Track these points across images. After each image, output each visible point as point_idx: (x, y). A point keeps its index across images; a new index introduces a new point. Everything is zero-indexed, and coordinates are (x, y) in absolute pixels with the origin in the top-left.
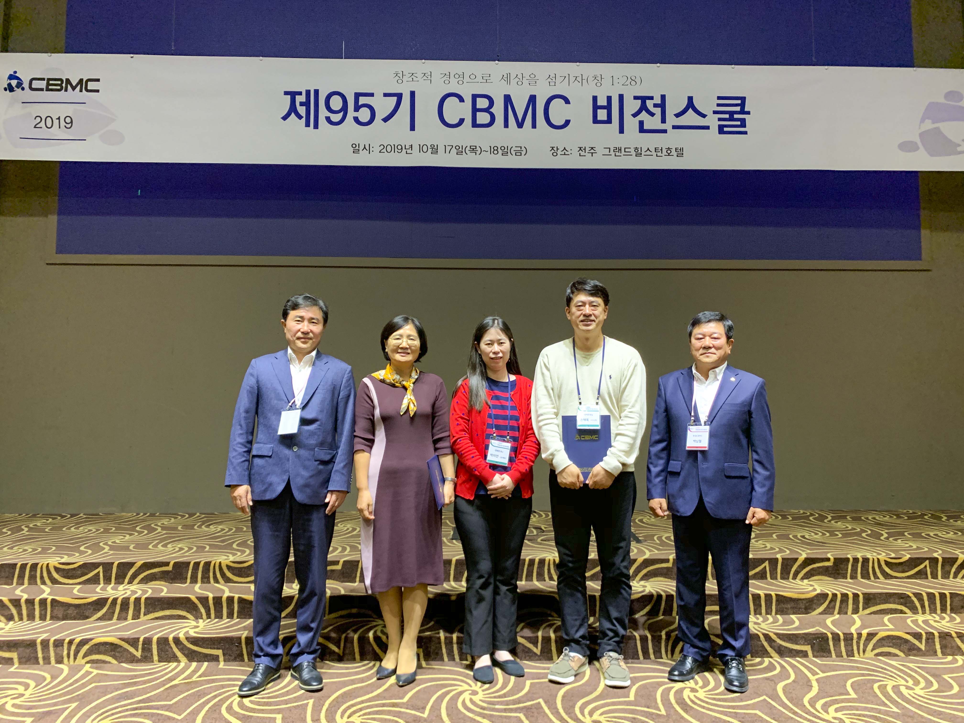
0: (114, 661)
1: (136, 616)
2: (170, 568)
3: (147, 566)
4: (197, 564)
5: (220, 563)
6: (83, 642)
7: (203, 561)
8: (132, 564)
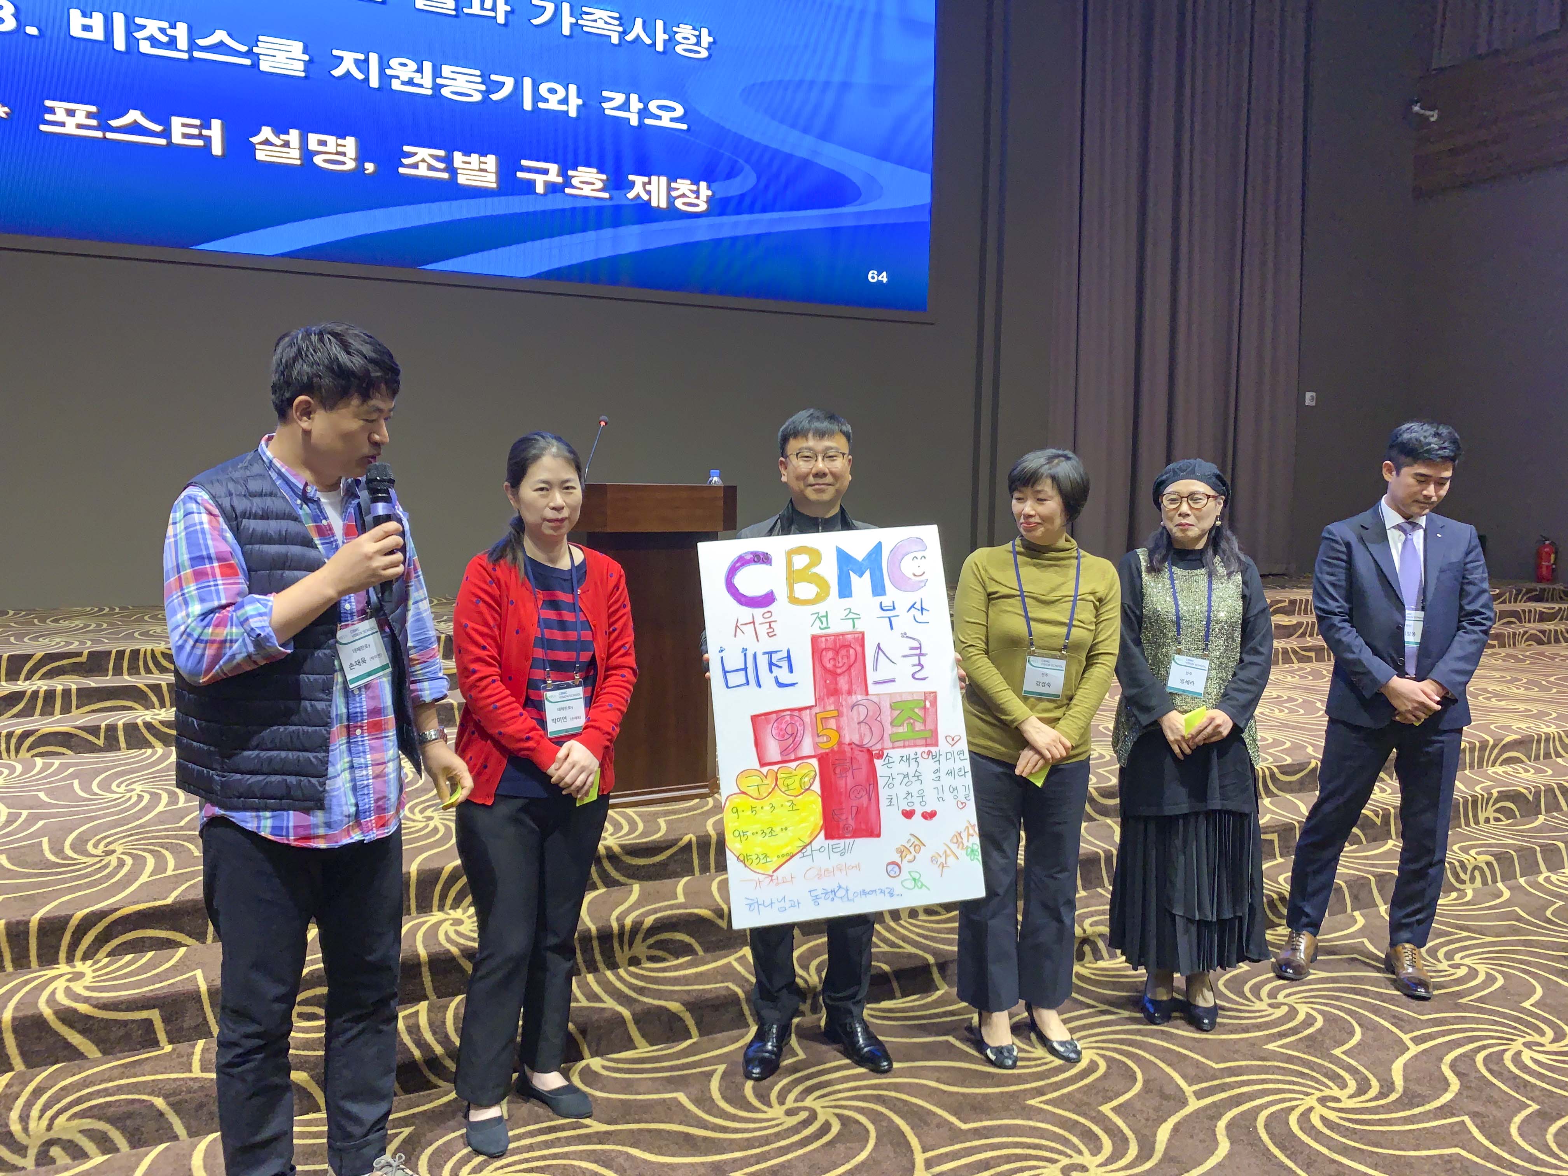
0: (69, 752)
1: (66, 709)
2: (83, 659)
3: (50, 658)
4: (120, 654)
5: (152, 650)
6: (26, 735)
7: (128, 647)
8: (29, 657)
